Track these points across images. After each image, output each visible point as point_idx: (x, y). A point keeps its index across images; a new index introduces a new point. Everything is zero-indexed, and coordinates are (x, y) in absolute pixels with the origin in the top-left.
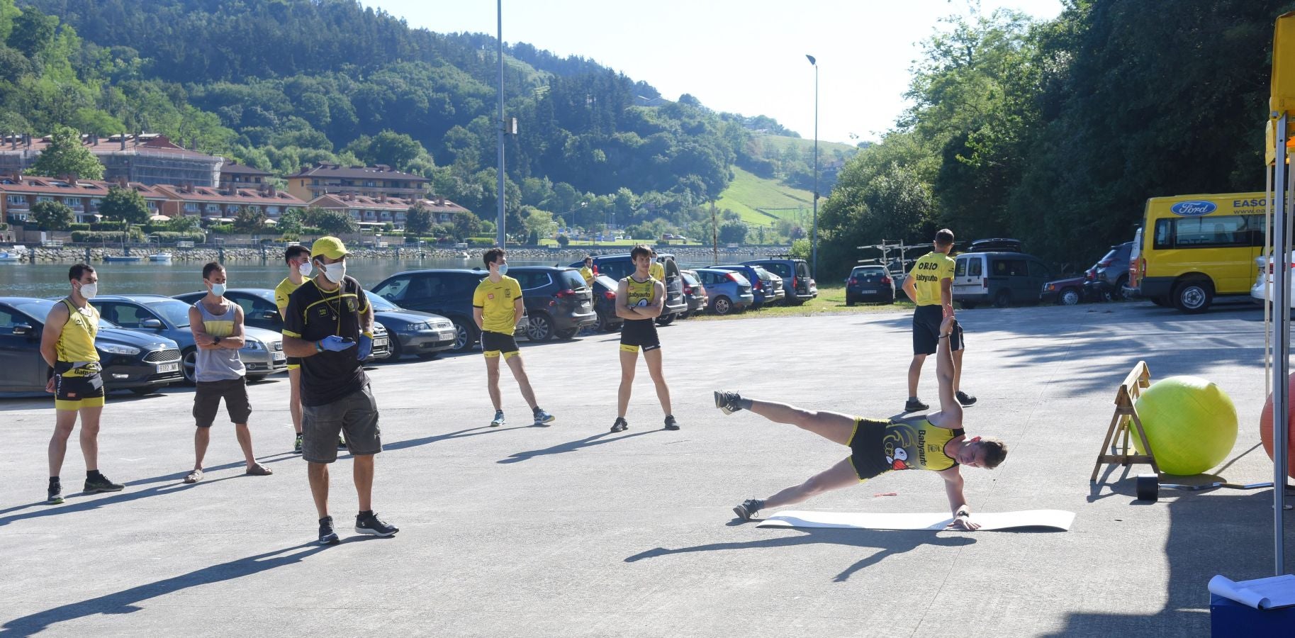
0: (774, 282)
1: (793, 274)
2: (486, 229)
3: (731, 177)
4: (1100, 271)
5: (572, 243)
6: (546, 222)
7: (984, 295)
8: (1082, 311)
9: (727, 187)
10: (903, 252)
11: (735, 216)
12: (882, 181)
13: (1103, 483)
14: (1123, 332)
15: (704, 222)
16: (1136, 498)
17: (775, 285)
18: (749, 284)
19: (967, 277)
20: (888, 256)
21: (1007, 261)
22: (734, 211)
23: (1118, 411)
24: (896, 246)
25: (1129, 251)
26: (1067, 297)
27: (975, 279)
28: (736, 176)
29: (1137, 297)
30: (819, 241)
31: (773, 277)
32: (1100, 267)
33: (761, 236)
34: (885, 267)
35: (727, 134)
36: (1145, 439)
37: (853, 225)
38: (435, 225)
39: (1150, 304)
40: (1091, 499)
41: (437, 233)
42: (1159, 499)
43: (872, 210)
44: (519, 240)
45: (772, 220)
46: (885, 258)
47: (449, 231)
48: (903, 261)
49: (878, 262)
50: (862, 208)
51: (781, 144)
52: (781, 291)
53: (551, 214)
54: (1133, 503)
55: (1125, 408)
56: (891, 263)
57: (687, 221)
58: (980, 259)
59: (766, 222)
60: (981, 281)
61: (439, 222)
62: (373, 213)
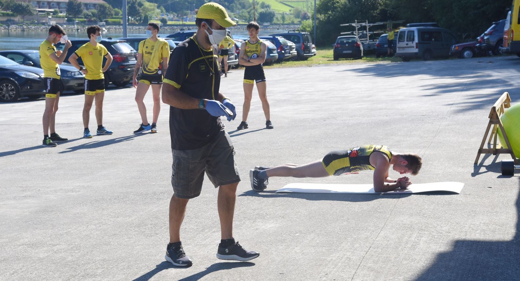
0: (290, 46)
1: (301, 41)
2: (117, 14)
4: (486, 38)
5: (169, 23)
6: (153, 9)
7: (416, 53)
8: (474, 62)
10: (368, 27)
11: (268, 6)
13: (481, 165)
14: (496, 75)
15: (249, 10)
16: (501, 174)
17: (291, 48)
18: (275, 48)
19: (406, 42)
20: (359, 30)
21: (430, 33)
22: (267, 3)
23: (491, 122)
24: (364, 24)
25: (504, 24)
26: (466, 53)
27: (410, 44)
29: (508, 53)
30: (317, 21)
31: (290, 43)
32: (486, 35)
33: (283, 18)
34: (357, 37)
36: (506, 139)
37: (338, 11)
38: (85, 11)
39: (516, 57)
40: (473, 175)
41: (86, 16)
42: (515, 175)
43: (349, 2)
44: (137, 21)
45: (290, 8)
46: (357, 31)
47: (94, 15)
48: (368, 33)
49: (353, 34)
52: (294, 52)
53: (156, 5)
54: (499, 177)
55: (495, 120)
56: (361, 34)
57: (239, 9)
58: (413, 32)
59: (286, 10)
60: (414, 45)
61: (87, 9)
62: (46, 3)
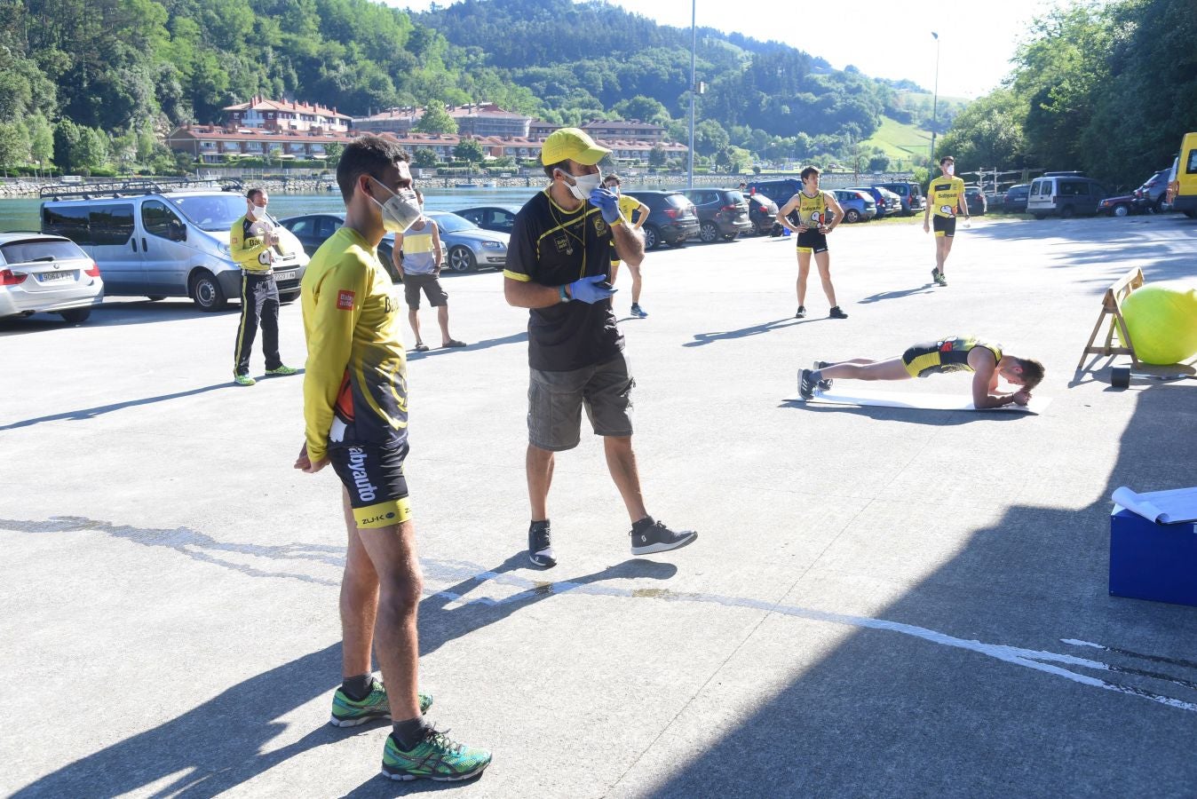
0: (894, 200)
1: (908, 193)
2: (704, 162)
3: (880, 124)
4: (1145, 191)
5: (763, 172)
6: (745, 157)
7: (1053, 209)
8: (1127, 222)
9: (877, 131)
10: (996, 177)
11: (881, 152)
12: (985, 125)
13: (1088, 370)
14: (1156, 238)
15: (858, 156)
16: (1110, 385)
17: (894, 201)
18: (873, 201)
19: (1040, 196)
20: (984, 180)
21: (1073, 184)
22: (880, 148)
23: (1105, 311)
24: (990, 173)
26: (1118, 210)
27: (1046, 197)
28: (884, 123)
30: (934, 169)
31: (893, 195)
32: (1146, 188)
33: (899, 166)
34: (980, 189)
35: (878, 93)
36: (1127, 335)
37: (961, 157)
38: (669, 160)
39: (1184, 216)
40: (1071, 385)
41: (670, 165)
42: (1131, 387)
43: (977, 146)
44: (726, 170)
45: (909, 154)
46: (981, 182)
47: (678, 164)
48: (996, 183)
49: (976, 185)
50: (969, 144)
51: (918, 99)
52: (899, 206)
53: (749, 151)
54: (1107, 390)
55: (1110, 308)
56: (986, 185)
57: (846, 155)
58: (1051, 182)
59: (904, 155)
60: (1051, 199)
61: (671, 158)
